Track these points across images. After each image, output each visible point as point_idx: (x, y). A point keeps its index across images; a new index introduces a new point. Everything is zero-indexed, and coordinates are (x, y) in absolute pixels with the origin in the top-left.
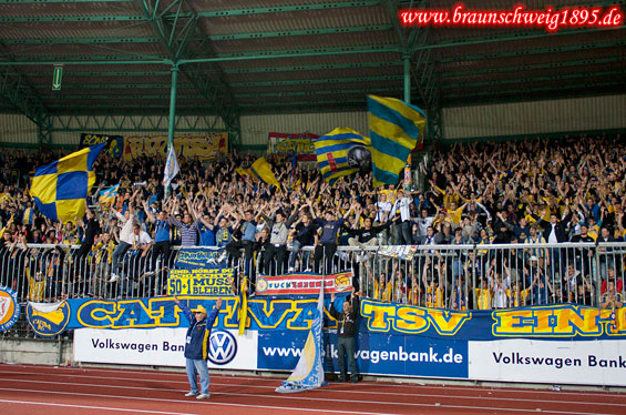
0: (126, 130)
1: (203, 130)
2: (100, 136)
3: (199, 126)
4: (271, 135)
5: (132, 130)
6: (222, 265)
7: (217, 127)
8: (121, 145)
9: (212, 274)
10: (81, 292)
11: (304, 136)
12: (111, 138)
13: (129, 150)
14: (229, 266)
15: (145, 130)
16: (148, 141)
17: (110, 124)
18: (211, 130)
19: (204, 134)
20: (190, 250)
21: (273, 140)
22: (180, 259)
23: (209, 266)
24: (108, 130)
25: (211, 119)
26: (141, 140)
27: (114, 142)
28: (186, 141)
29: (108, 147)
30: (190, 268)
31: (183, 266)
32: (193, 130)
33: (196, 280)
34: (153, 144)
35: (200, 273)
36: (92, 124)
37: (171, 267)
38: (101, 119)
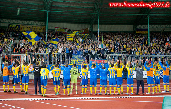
0: (20, 24)
1: (39, 25)
2: (14, 25)
3: (39, 24)
4: (56, 27)
5: (22, 24)
6: (82, 58)
7: (43, 25)
8: (19, 27)
9: (80, 60)
10: (51, 64)
11: (63, 28)
12: (17, 26)
13: (21, 29)
14: (84, 58)
15: (25, 24)
16: (26, 27)
17: (16, 22)
18: (41, 25)
19: (39, 26)
20: (75, 55)
21: (56, 29)
22: (73, 57)
23: (80, 58)
24: (16, 24)
25: (42, 23)
26: (24, 27)
27: (18, 27)
28: (36, 27)
29: (16, 28)
30: (76, 58)
31: (74, 58)
32: (37, 25)
33: (77, 61)
34: (27, 28)
35: (78, 59)
36: (12, 22)
37: (71, 58)
38: (14, 21)
